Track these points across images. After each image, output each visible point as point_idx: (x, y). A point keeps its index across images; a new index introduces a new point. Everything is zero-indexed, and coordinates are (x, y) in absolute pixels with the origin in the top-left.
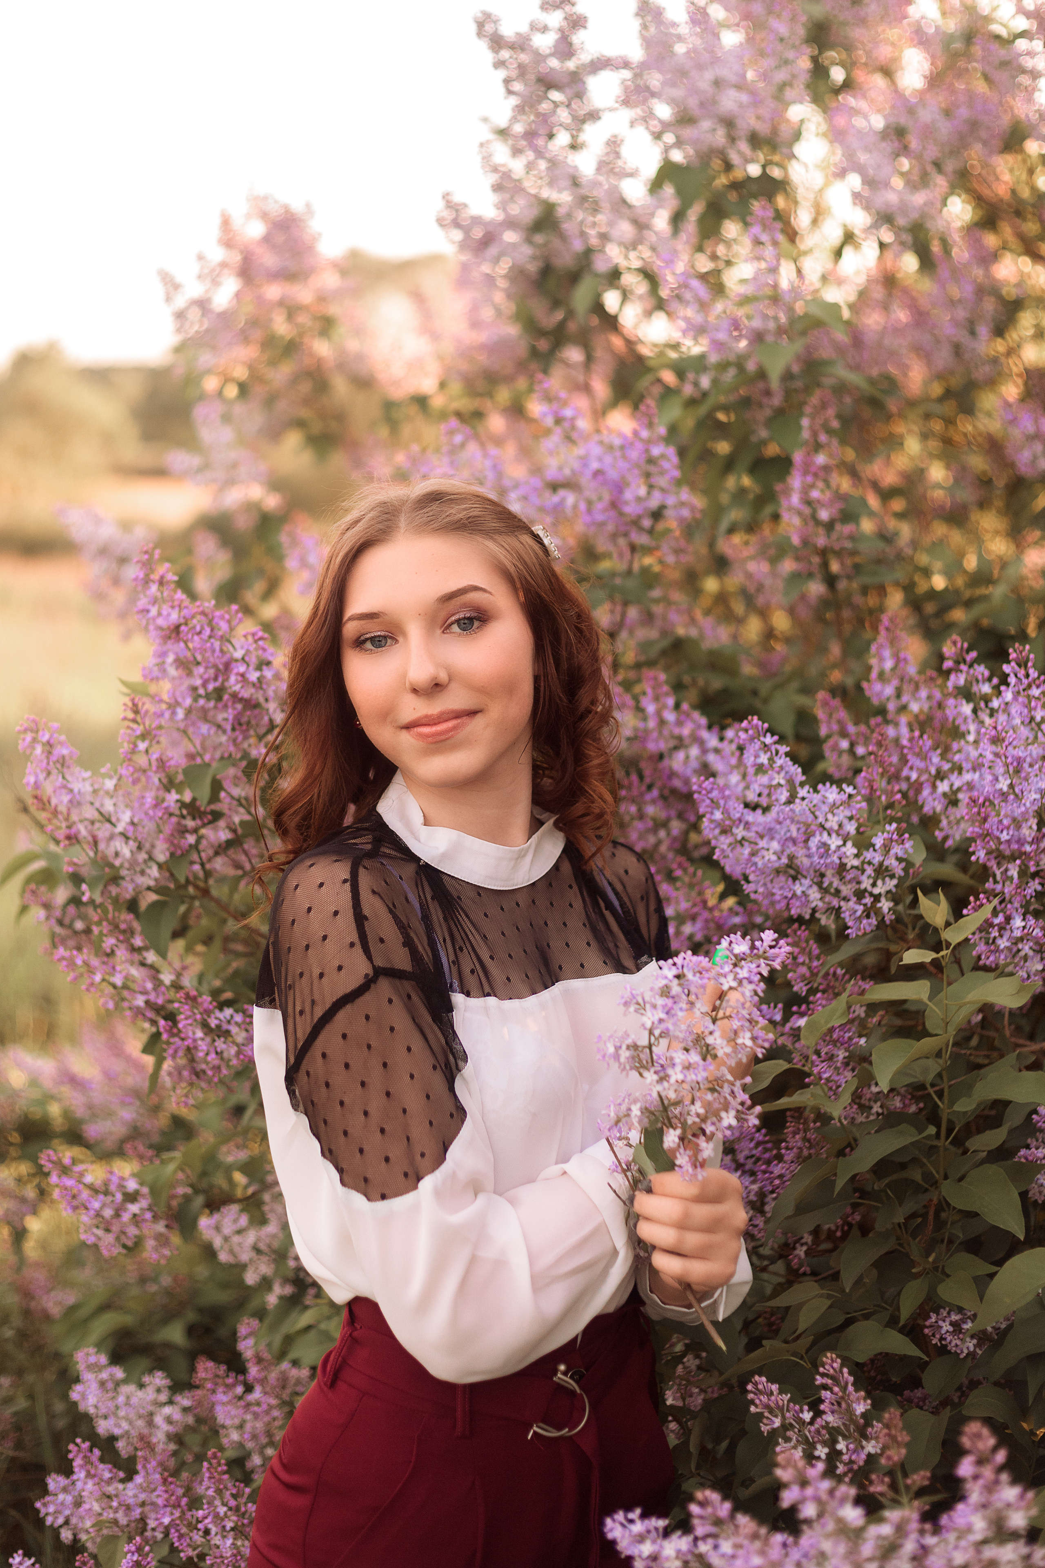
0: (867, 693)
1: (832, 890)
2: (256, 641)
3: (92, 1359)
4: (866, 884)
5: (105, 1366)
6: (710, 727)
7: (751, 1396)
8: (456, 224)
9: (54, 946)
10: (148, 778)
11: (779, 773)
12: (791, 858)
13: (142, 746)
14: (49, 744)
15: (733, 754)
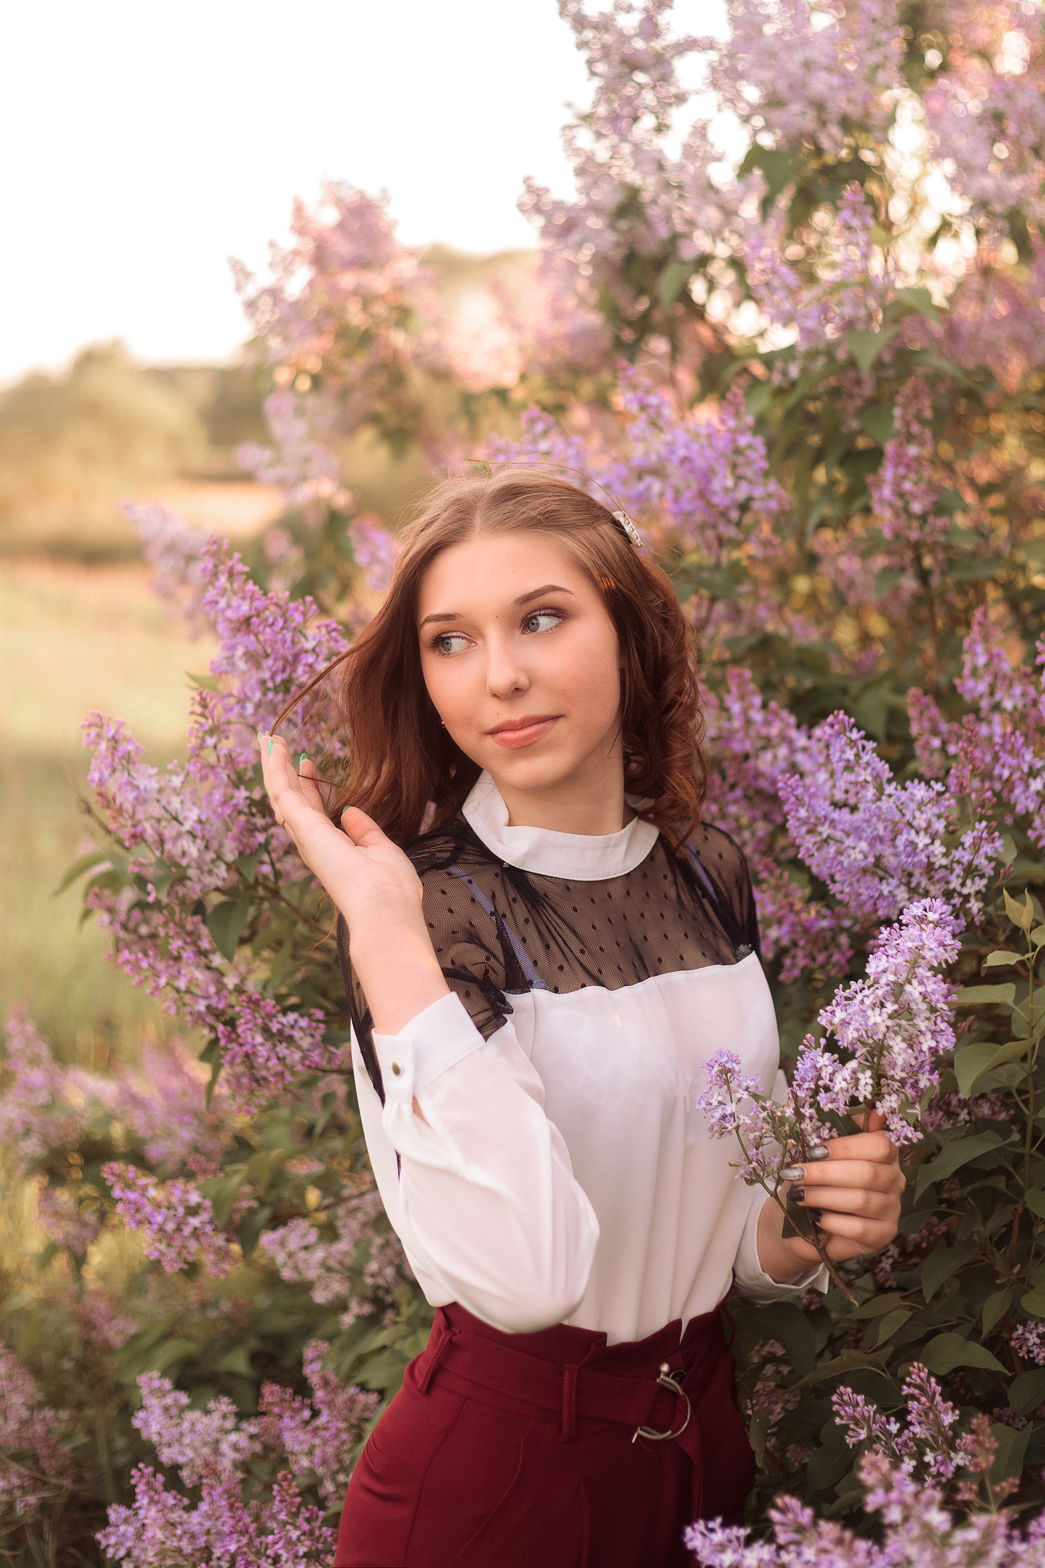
0: (960, 690)
1: (921, 891)
2: (329, 633)
3: (156, 1384)
4: (955, 883)
5: (169, 1391)
6: (798, 726)
7: (835, 1408)
8: (537, 209)
9: (118, 950)
10: (216, 775)
11: (865, 769)
12: (878, 858)
13: (210, 741)
14: (114, 739)
15: (821, 752)
